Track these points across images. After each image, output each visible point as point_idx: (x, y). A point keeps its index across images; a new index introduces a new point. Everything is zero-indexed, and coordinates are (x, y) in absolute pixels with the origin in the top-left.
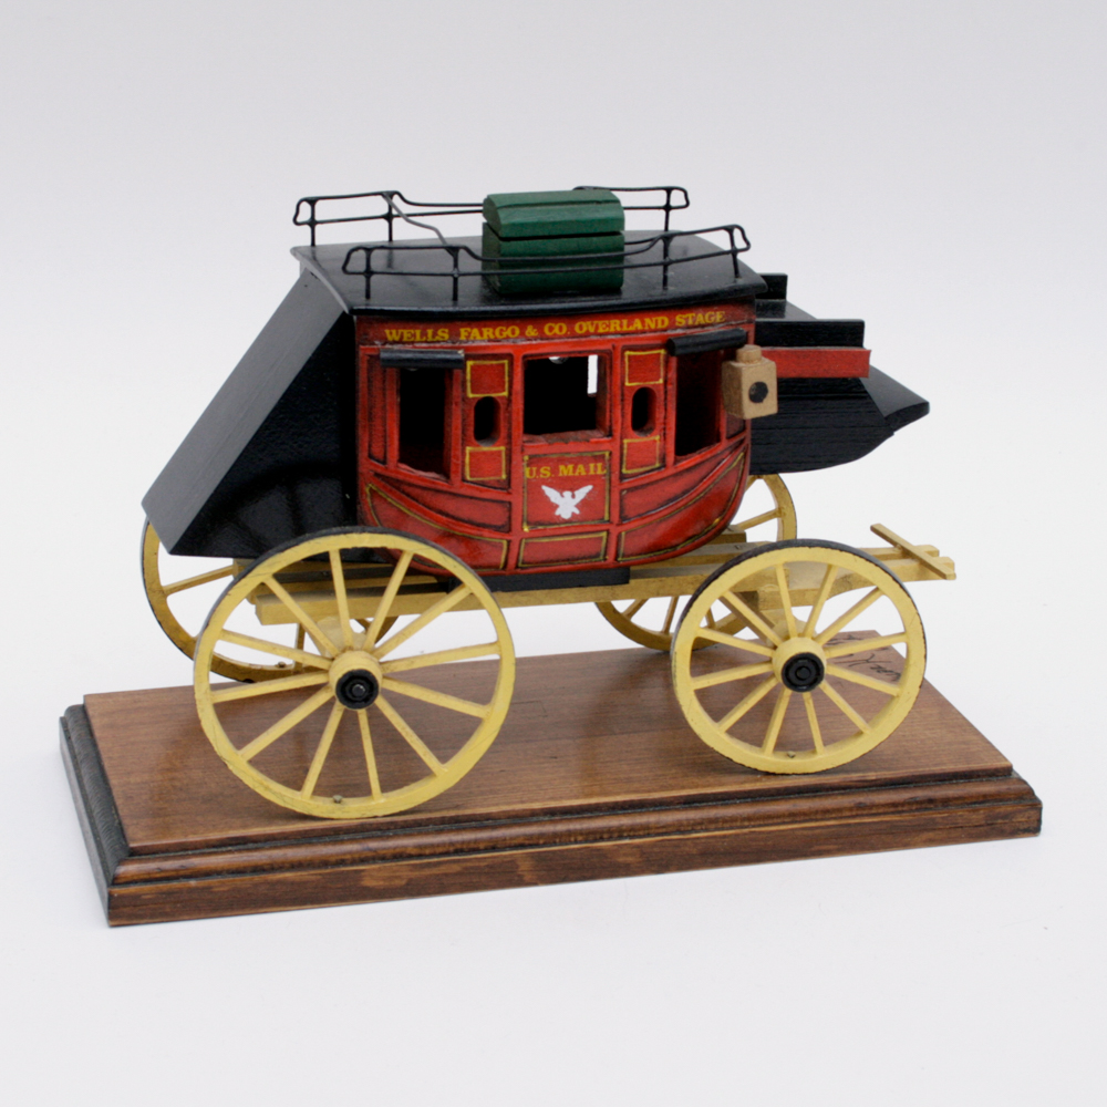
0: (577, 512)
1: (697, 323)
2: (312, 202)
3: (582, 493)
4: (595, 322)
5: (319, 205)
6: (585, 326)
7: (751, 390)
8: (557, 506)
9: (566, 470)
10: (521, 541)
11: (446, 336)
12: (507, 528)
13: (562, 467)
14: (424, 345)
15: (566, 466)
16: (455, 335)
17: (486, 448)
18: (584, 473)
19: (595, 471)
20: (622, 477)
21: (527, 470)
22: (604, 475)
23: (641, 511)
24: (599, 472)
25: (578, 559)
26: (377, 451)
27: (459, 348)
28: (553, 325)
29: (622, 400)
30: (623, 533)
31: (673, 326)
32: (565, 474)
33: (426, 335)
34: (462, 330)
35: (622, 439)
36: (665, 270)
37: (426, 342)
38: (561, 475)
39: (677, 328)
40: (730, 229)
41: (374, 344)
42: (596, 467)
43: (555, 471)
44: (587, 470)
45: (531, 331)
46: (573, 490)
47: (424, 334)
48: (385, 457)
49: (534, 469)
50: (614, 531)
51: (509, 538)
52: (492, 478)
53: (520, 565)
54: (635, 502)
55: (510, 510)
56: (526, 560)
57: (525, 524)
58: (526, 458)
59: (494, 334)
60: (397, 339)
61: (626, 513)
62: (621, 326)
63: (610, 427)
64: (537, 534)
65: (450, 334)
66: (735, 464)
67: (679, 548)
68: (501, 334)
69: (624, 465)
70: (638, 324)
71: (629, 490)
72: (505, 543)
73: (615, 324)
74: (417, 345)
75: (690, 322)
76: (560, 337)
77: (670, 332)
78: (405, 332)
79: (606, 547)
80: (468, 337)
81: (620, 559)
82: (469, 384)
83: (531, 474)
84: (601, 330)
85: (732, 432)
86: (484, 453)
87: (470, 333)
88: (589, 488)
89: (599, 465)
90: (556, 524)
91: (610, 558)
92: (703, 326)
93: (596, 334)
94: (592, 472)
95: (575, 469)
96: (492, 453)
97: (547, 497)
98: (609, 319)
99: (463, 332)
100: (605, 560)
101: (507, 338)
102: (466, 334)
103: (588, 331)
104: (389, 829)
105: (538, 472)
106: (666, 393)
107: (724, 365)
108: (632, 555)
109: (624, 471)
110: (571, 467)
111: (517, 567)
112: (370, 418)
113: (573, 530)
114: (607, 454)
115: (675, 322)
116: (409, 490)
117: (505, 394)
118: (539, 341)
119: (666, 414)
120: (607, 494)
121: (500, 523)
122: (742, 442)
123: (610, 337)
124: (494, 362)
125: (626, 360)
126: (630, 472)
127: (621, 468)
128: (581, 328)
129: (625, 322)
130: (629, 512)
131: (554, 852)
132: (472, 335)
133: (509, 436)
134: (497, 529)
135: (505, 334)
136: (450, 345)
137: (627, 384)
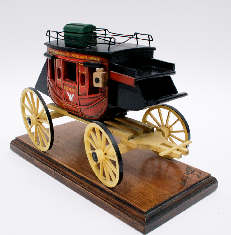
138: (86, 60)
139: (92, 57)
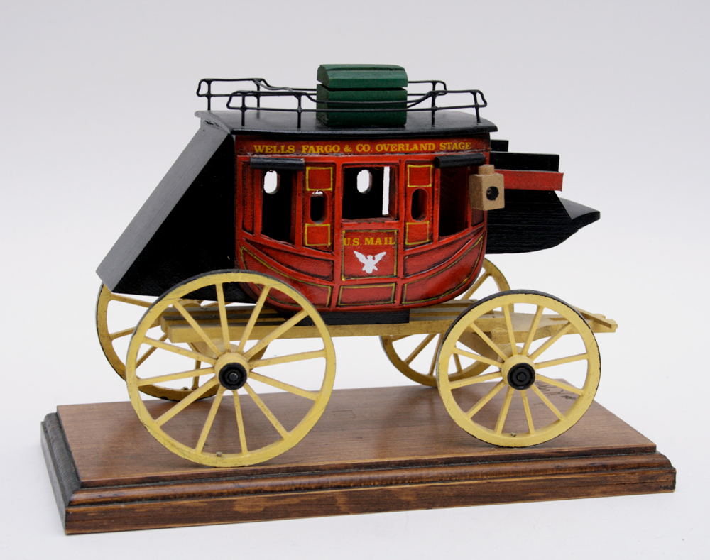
0: (376, 269)
1: (453, 149)
2: (209, 82)
3: (379, 257)
4: (388, 145)
5: (213, 84)
6: (383, 147)
7: (488, 191)
8: (363, 265)
9: (369, 241)
10: (340, 287)
11: (293, 150)
12: (331, 278)
13: (367, 239)
14: (279, 155)
15: (369, 238)
16: (299, 149)
17: (318, 224)
18: (381, 244)
19: (388, 243)
20: (406, 247)
21: (344, 240)
22: (394, 245)
23: (417, 271)
24: (391, 243)
25: (377, 301)
26: (248, 225)
27: (301, 158)
28: (362, 145)
29: (405, 196)
30: (406, 285)
31: (438, 149)
32: (369, 243)
33: (280, 149)
34: (303, 146)
35: (405, 222)
36: (433, 114)
37: (280, 154)
38: (366, 244)
39: (441, 151)
40: (474, 93)
41: (247, 154)
42: (388, 240)
43: (362, 241)
44: (383, 242)
45: (347, 149)
46: (374, 254)
47: (279, 148)
48: (253, 229)
49: (349, 239)
50: (400, 283)
51: (332, 285)
52: (322, 245)
53: (339, 304)
54: (413, 264)
55: (333, 266)
56: (344, 301)
57: (343, 276)
58: (344, 232)
59: (324, 149)
60: (261, 151)
61: (408, 271)
62: (405, 148)
63: (398, 214)
64: (350, 283)
65: (296, 149)
66: (477, 243)
67: (441, 297)
68: (328, 150)
69: (406, 240)
70: (416, 147)
71: (409, 256)
72: (330, 288)
73: (401, 147)
74: (274, 155)
75: (449, 148)
76: (366, 153)
77: (436, 154)
78: (267, 147)
79: (395, 294)
80: (307, 151)
81: (403, 303)
82: (307, 182)
83: (347, 243)
84: (392, 150)
85: (475, 222)
86: (317, 228)
87: (308, 149)
88: (384, 253)
89: (391, 239)
90: (363, 276)
91: (397, 301)
92: (457, 151)
93: (389, 152)
94: (386, 243)
95: (375, 240)
96: (322, 228)
97: (357, 259)
98: (397, 143)
99: (304, 148)
100: (394, 303)
101: (333, 152)
102: (306, 149)
103: (384, 150)
104: (252, 475)
105: (351, 242)
106: (433, 193)
107: (471, 177)
108: (411, 300)
109: (406, 243)
110: (372, 239)
111: (337, 306)
112: (244, 203)
113: (374, 282)
114: (396, 231)
115: (439, 146)
116: (268, 251)
117: (331, 189)
118: (352, 155)
119: (434, 208)
120: (395, 257)
121: (326, 275)
122: (482, 229)
123: (397, 155)
124: (324, 168)
125: (408, 170)
126: (410, 244)
127: (404, 241)
128: (379, 148)
129: (408, 145)
130: (409, 271)
131: (360, 491)
132: (310, 150)
133: (333, 217)
134: (325, 278)
135: (331, 150)
136: (295, 156)
137: (409, 186)
138: (433, 152)
139: (449, 143)
